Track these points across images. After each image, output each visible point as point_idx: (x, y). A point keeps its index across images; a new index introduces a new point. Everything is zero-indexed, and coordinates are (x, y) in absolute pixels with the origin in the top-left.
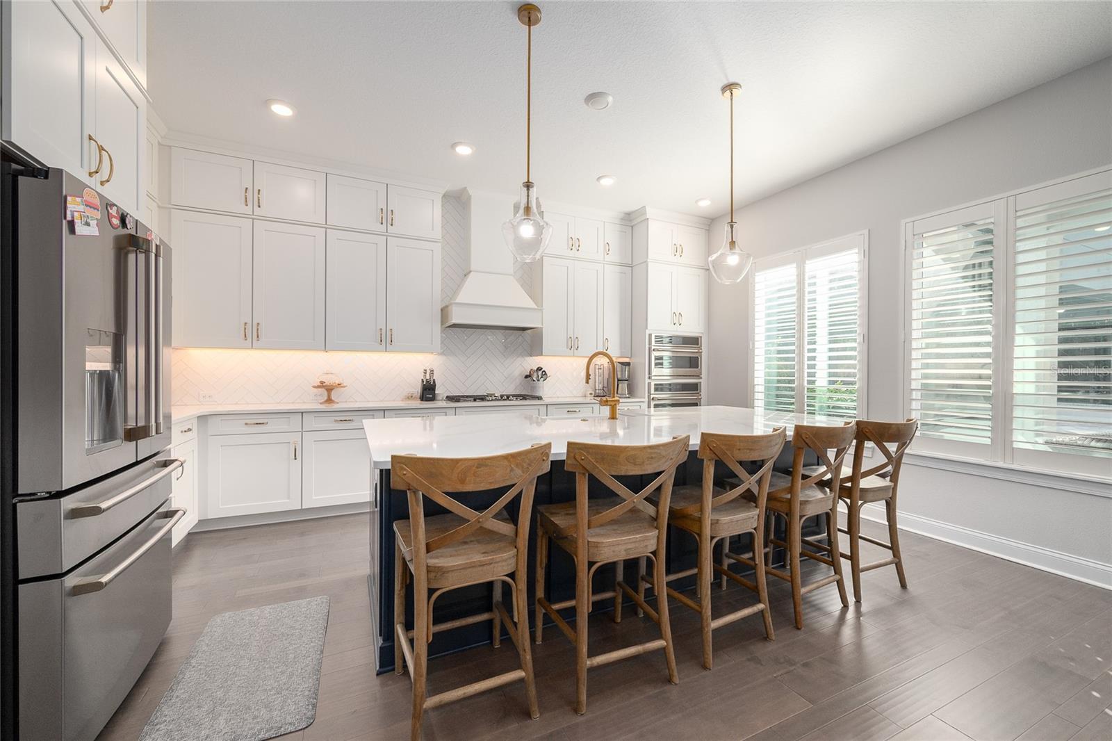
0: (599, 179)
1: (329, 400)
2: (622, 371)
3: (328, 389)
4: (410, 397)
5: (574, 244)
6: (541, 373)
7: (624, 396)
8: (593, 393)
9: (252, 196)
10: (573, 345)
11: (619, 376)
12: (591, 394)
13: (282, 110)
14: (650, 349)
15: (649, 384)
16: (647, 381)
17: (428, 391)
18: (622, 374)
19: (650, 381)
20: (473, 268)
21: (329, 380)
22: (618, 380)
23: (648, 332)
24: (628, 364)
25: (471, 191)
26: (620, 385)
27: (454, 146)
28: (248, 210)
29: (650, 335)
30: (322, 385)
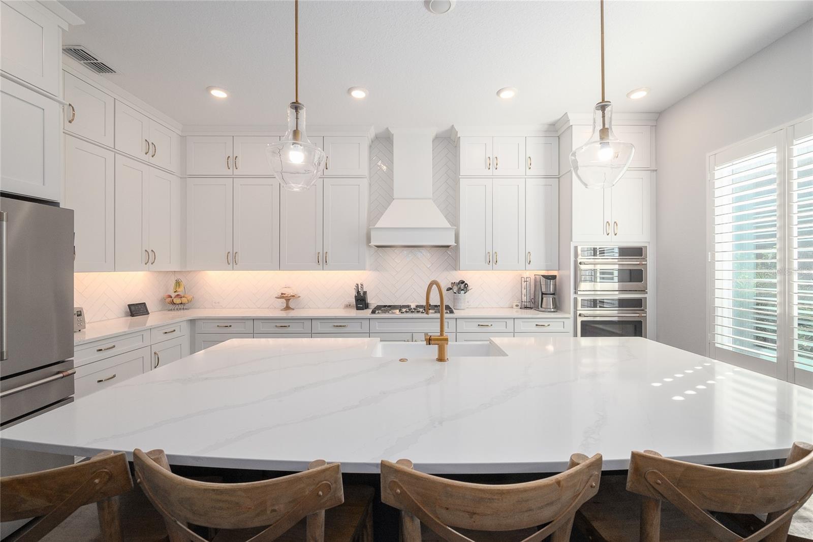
0: (498, 93)
1: (288, 308)
2: (546, 284)
3: (288, 300)
4: (348, 306)
5: (492, 163)
6: (462, 286)
7: (549, 310)
8: (519, 304)
9: (232, 161)
10: (492, 261)
11: (544, 290)
12: (517, 306)
13: (219, 94)
14: (576, 262)
15: (576, 299)
16: (573, 296)
17: (361, 301)
18: (546, 288)
19: (575, 296)
20: (395, 196)
21: (289, 292)
22: (542, 294)
23: (572, 245)
24: (554, 277)
25: (392, 131)
26: (544, 299)
27: (350, 90)
28: (230, 172)
29: (576, 248)
30: (282, 296)
